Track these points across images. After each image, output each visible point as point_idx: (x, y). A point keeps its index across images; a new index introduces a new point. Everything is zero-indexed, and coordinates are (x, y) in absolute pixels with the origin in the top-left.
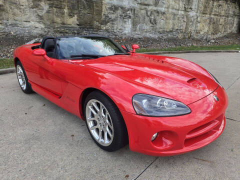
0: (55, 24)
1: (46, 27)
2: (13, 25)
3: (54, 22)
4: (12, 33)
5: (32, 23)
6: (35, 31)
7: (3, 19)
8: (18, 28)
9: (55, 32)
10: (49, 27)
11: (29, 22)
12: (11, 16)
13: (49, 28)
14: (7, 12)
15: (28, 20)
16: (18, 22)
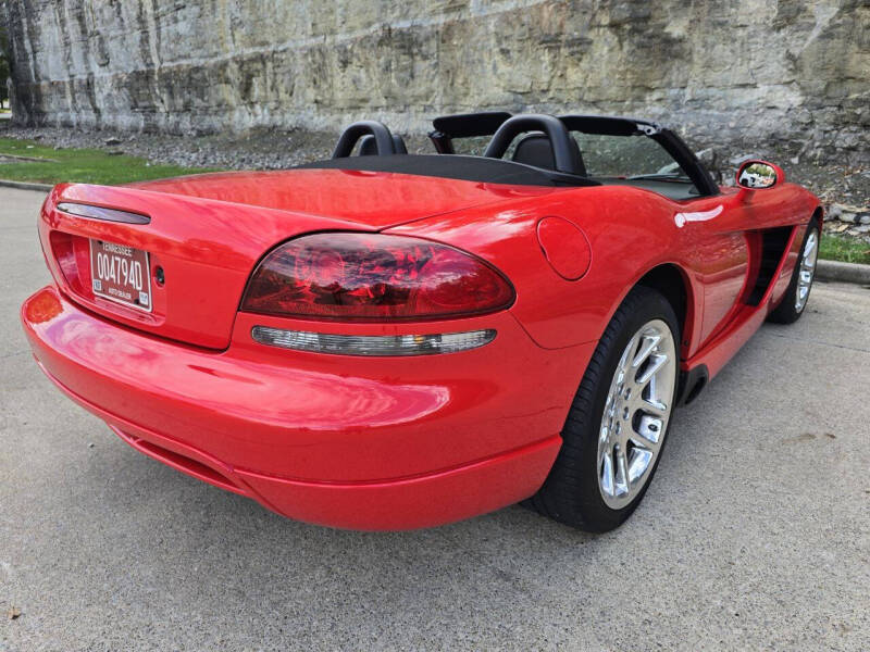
0: (850, 85)
1: (803, 105)
2: (698, 103)
3: (843, 79)
4: (684, 130)
5: (762, 90)
6: (761, 123)
7: (669, 85)
8: (710, 112)
9: (839, 124)
10: (818, 100)
11: (754, 86)
12: (697, 69)
13: (820, 107)
14: (690, 61)
15: (751, 81)
16: (712, 91)
